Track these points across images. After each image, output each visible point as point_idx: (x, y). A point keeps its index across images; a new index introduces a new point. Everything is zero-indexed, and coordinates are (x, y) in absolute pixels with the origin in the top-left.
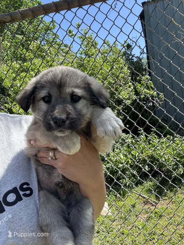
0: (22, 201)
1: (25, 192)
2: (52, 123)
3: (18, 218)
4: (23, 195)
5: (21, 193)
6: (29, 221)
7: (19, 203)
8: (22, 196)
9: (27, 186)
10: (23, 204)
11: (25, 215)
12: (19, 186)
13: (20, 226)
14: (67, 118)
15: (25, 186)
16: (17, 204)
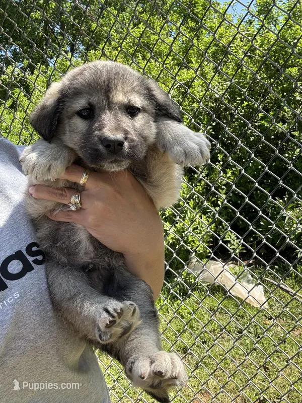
0: (33, 271)
1: (35, 258)
2: (101, 147)
3: (29, 298)
4: (32, 261)
5: (31, 259)
6: (46, 302)
7: (28, 275)
8: (32, 263)
9: (38, 249)
10: (35, 276)
11: (39, 293)
12: (25, 248)
13: (32, 311)
14: (126, 138)
15: (34, 249)
16: (26, 276)
